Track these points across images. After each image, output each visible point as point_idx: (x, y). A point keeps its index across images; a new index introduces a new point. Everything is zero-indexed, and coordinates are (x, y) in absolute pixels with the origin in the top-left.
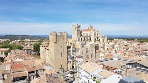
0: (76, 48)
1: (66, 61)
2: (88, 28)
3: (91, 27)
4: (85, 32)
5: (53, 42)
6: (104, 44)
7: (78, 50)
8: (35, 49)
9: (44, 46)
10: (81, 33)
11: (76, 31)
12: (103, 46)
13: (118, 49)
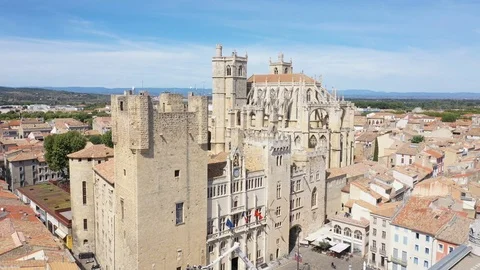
0: (247, 171)
1: (203, 243)
2: (276, 71)
3: (287, 67)
4: (265, 86)
5: (133, 151)
6: (344, 134)
7: (259, 181)
8: (55, 161)
9: (90, 159)
10: (248, 91)
11: (230, 82)
12: (341, 144)
13: (407, 158)
